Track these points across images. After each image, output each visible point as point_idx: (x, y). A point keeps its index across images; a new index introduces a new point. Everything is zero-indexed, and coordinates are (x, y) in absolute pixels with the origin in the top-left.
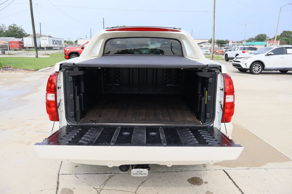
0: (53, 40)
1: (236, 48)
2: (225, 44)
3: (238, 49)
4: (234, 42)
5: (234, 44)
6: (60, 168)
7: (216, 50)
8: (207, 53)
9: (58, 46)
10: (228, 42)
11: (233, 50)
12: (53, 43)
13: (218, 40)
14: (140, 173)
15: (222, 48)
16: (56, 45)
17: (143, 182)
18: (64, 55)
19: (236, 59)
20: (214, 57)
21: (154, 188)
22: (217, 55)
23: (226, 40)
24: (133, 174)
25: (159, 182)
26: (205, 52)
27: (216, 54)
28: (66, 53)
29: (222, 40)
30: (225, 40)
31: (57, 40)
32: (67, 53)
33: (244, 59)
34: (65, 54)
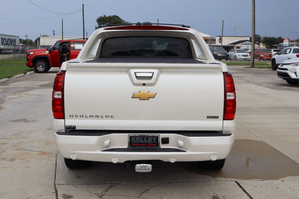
0: (2, 39)
1: (287, 49)
2: (277, 43)
3: (290, 52)
4: (292, 41)
5: (292, 43)
6: (55, 180)
7: (259, 53)
8: (246, 57)
9: (11, 47)
10: (281, 40)
11: (284, 53)
12: (2, 43)
13: (266, 38)
14: (144, 168)
15: (271, 51)
16: (7, 47)
17: (146, 190)
18: (25, 61)
19: (281, 66)
20: (255, 64)
21: (158, 194)
22: (262, 61)
23: (279, 38)
24: (137, 169)
25: (164, 190)
26: (243, 56)
27: (260, 60)
28: (28, 58)
29: (273, 38)
30: (277, 38)
31: (9, 39)
32: (30, 58)
33: (293, 66)
34: (28, 60)
